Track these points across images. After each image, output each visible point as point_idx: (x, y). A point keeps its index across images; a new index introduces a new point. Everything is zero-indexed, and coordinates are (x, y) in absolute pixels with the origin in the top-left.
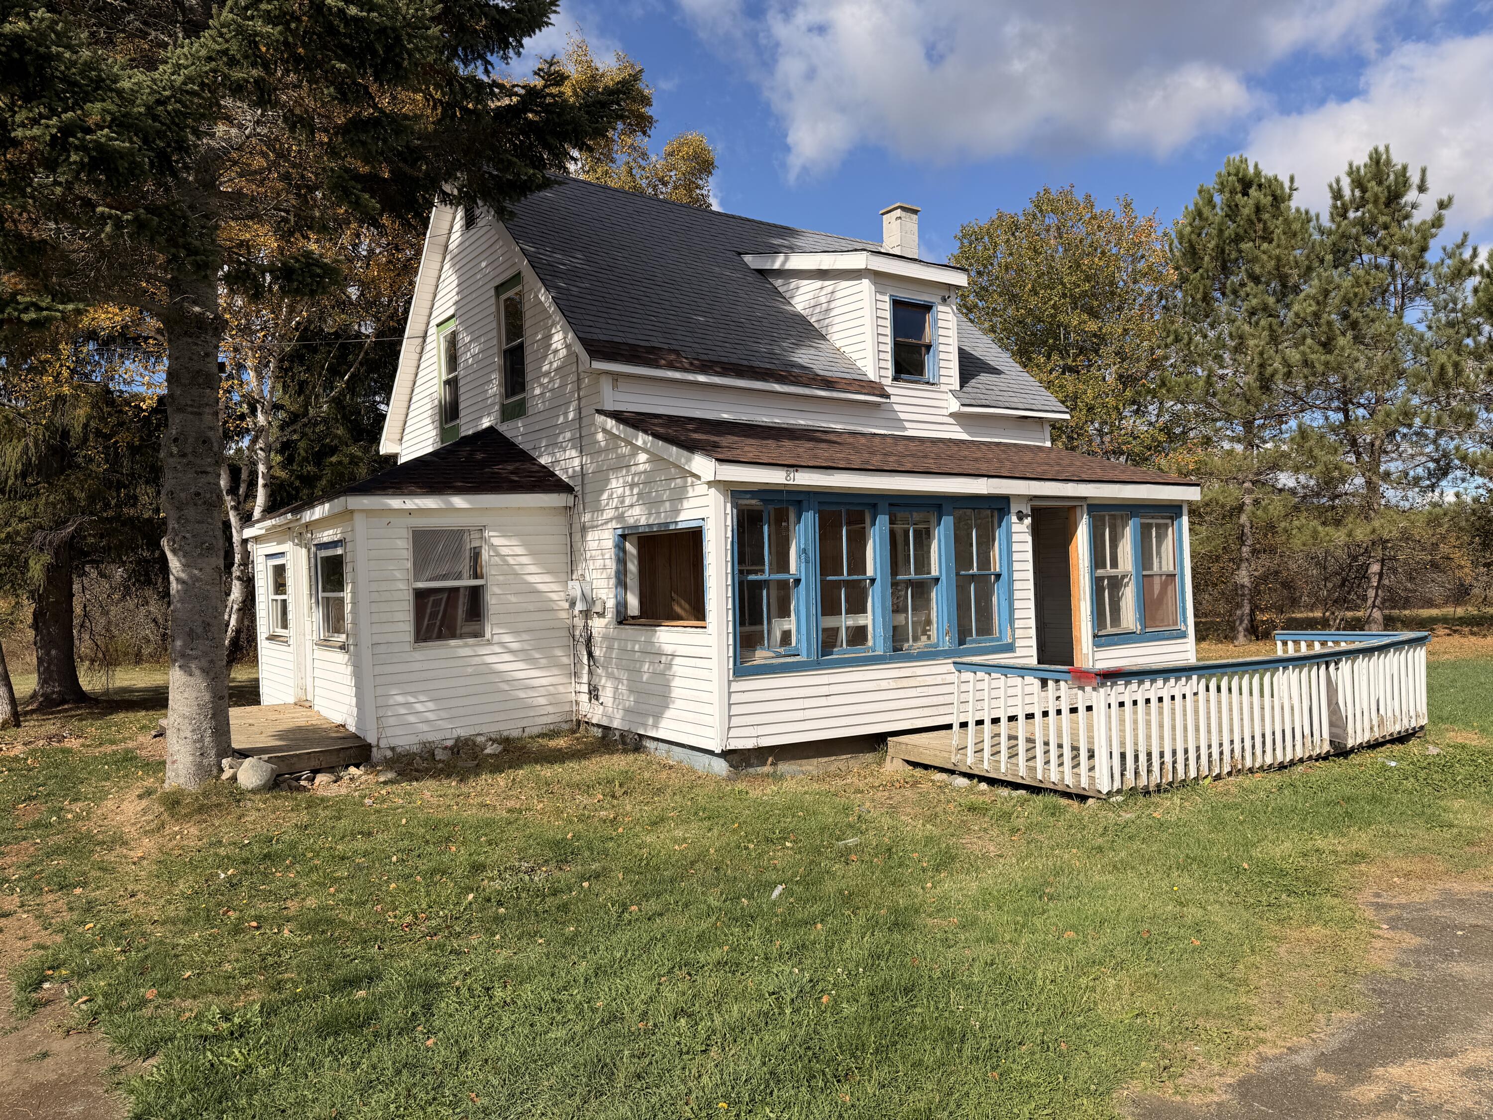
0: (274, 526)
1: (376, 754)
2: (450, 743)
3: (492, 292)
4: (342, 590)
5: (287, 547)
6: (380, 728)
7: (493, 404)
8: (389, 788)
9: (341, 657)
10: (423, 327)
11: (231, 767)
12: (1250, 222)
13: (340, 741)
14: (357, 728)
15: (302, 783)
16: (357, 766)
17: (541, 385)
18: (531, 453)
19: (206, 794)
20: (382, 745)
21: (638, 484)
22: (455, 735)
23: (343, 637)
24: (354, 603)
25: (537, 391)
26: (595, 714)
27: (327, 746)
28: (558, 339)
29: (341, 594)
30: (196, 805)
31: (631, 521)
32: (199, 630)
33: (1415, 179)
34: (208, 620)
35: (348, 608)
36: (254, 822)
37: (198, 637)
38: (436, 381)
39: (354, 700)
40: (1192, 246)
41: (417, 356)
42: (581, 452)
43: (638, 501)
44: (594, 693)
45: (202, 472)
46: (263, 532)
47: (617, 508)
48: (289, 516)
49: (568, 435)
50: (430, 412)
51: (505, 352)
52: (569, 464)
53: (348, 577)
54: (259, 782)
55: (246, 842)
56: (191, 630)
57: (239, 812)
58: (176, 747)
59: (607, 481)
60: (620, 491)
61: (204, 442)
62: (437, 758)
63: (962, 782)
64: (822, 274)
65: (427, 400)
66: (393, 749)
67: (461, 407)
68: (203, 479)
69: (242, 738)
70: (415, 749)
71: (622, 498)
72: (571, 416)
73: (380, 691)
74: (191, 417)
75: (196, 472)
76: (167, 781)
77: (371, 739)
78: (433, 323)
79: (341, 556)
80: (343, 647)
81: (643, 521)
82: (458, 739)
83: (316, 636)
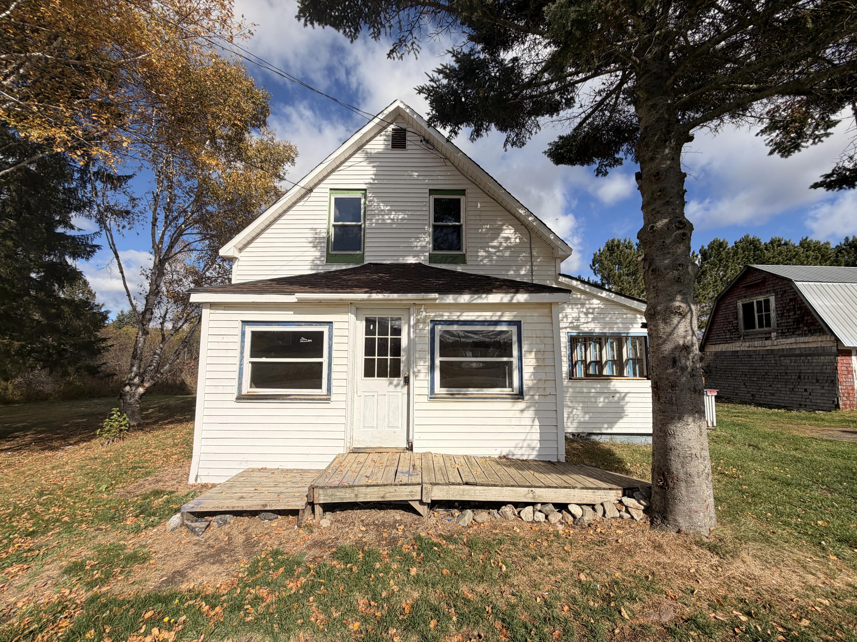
3: (426, 191)
7: (422, 251)
10: (312, 185)
17: (487, 252)
21: (592, 313)
25: (482, 253)
28: (510, 233)
38: (325, 222)
43: (593, 320)
50: (310, 239)
51: (434, 226)
59: (563, 309)
60: (575, 315)
65: (306, 231)
67: (368, 245)
71: (577, 319)
72: (523, 272)
78: (325, 186)
83: (427, 391)
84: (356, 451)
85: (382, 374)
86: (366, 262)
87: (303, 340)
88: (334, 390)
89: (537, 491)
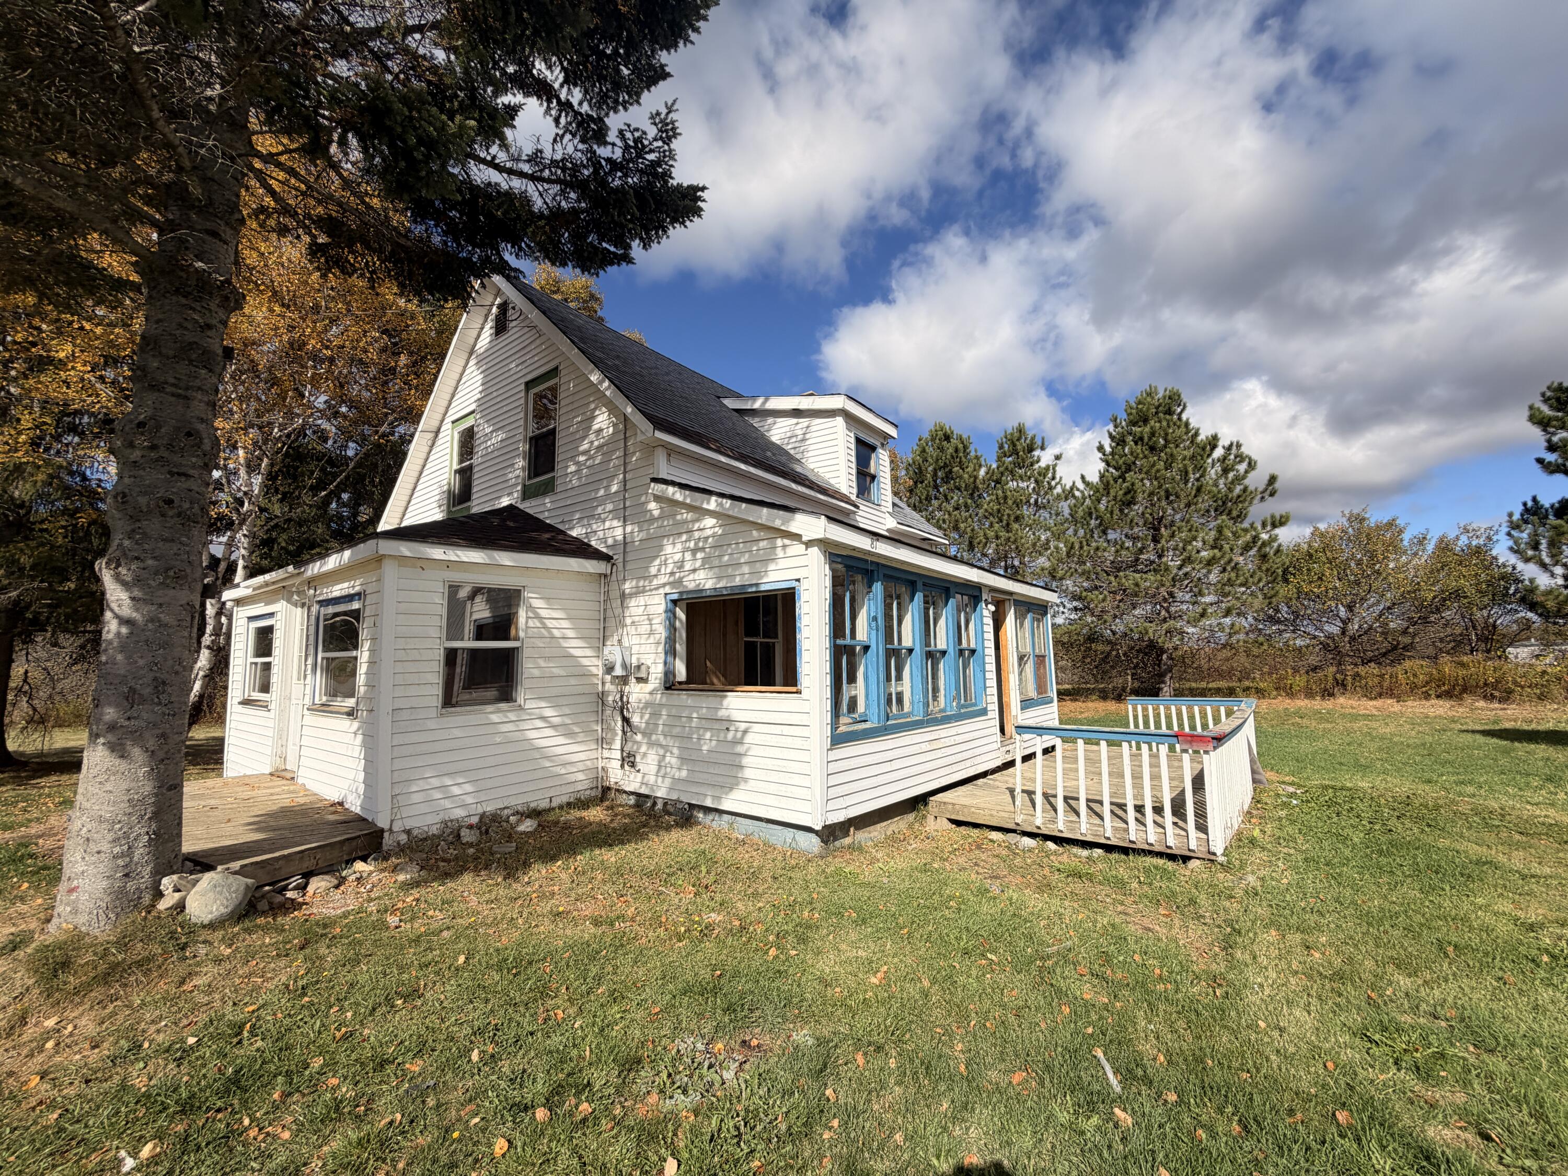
0: (267, 584)
1: (388, 841)
2: (475, 820)
3: (523, 387)
4: (356, 647)
5: (280, 607)
6: (395, 808)
7: (516, 485)
8: (415, 893)
9: (349, 726)
10: (437, 424)
11: (177, 890)
12: (952, 457)
13: (341, 828)
14: (362, 808)
15: (289, 894)
16: (364, 859)
17: (577, 463)
18: (561, 527)
19: (123, 943)
20: (396, 828)
21: (703, 549)
22: (480, 811)
23: (351, 702)
24: (371, 663)
25: (572, 468)
26: (632, 782)
27: (326, 838)
28: (603, 420)
29: (354, 653)
30: (102, 967)
31: (691, 586)
32: (147, 691)
33: (1039, 443)
34: (163, 676)
35: (362, 669)
36: (210, 989)
37: (143, 701)
38: (447, 469)
39: (362, 776)
40: (920, 468)
41: (426, 449)
42: (625, 521)
43: (703, 564)
44: (629, 760)
45: (179, 474)
46: (249, 592)
47: (672, 574)
48: (290, 568)
49: (610, 507)
50: (437, 498)
51: (531, 439)
52: (609, 534)
53: (364, 634)
54: (223, 910)
55: (192, 1040)
56: (132, 690)
57: (182, 970)
58: (80, 868)
59: (661, 547)
60: (678, 557)
61: (189, 434)
62: (464, 840)
63: (1027, 842)
64: (797, 413)
65: (435, 487)
66: (408, 832)
67: (474, 490)
68: (182, 484)
69: (199, 831)
70: (434, 830)
71: (680, 565)
72: (614, 488)
73: (398, 764)
74: (173, 399)
75: (170, 472)
76: (55, 921)
77: (382, 822)
78: (449, 420)
79: (358, 611)
80: (351, 713)
81: (709, 585)
82: (483, 816)
83: (309, 700)
88: (273, 696)
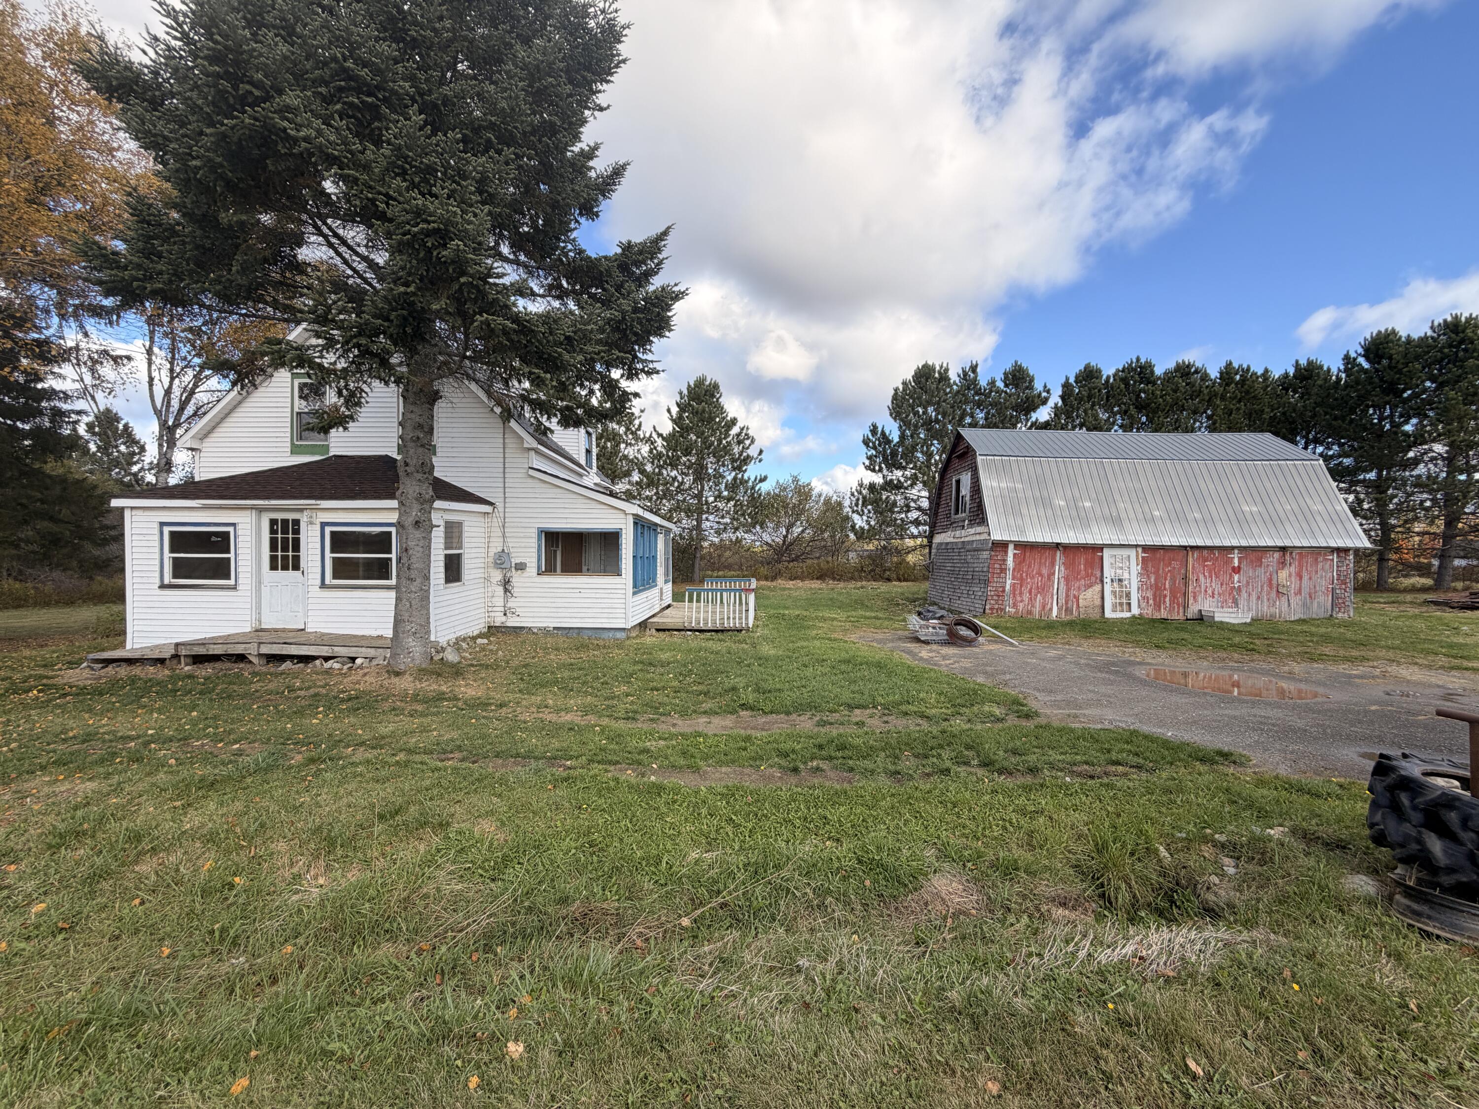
26: (513, 621)
42: (504, 485)
44: (510, 611)
52: (489, 490)
83: (318, 582)
84: (262, 630)
85: (285, 568)
86: (331, 454)
87: (214, 539)
88: (240, 581)
89: (336, 649)
